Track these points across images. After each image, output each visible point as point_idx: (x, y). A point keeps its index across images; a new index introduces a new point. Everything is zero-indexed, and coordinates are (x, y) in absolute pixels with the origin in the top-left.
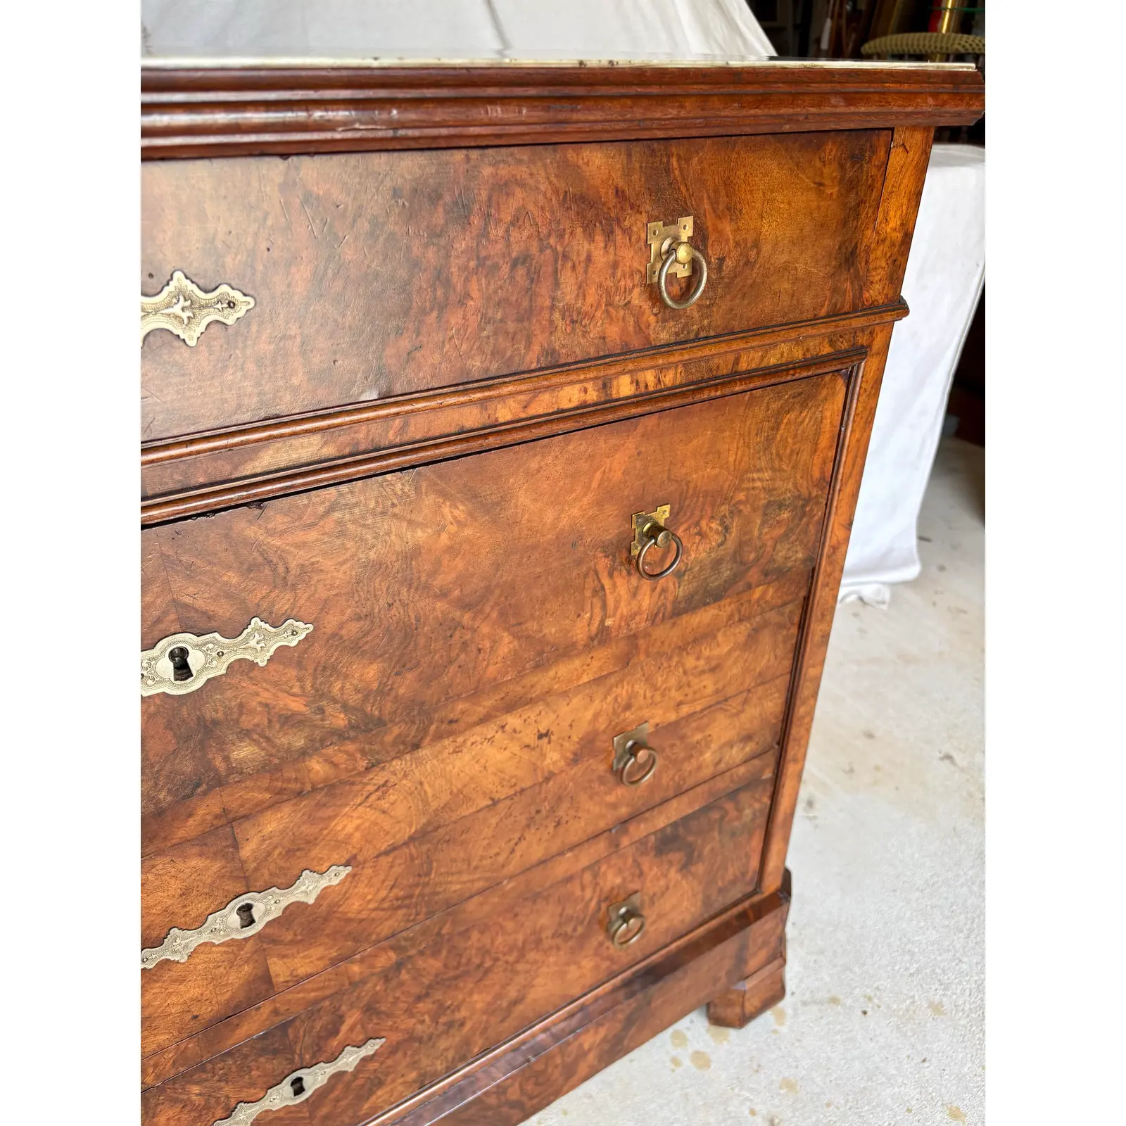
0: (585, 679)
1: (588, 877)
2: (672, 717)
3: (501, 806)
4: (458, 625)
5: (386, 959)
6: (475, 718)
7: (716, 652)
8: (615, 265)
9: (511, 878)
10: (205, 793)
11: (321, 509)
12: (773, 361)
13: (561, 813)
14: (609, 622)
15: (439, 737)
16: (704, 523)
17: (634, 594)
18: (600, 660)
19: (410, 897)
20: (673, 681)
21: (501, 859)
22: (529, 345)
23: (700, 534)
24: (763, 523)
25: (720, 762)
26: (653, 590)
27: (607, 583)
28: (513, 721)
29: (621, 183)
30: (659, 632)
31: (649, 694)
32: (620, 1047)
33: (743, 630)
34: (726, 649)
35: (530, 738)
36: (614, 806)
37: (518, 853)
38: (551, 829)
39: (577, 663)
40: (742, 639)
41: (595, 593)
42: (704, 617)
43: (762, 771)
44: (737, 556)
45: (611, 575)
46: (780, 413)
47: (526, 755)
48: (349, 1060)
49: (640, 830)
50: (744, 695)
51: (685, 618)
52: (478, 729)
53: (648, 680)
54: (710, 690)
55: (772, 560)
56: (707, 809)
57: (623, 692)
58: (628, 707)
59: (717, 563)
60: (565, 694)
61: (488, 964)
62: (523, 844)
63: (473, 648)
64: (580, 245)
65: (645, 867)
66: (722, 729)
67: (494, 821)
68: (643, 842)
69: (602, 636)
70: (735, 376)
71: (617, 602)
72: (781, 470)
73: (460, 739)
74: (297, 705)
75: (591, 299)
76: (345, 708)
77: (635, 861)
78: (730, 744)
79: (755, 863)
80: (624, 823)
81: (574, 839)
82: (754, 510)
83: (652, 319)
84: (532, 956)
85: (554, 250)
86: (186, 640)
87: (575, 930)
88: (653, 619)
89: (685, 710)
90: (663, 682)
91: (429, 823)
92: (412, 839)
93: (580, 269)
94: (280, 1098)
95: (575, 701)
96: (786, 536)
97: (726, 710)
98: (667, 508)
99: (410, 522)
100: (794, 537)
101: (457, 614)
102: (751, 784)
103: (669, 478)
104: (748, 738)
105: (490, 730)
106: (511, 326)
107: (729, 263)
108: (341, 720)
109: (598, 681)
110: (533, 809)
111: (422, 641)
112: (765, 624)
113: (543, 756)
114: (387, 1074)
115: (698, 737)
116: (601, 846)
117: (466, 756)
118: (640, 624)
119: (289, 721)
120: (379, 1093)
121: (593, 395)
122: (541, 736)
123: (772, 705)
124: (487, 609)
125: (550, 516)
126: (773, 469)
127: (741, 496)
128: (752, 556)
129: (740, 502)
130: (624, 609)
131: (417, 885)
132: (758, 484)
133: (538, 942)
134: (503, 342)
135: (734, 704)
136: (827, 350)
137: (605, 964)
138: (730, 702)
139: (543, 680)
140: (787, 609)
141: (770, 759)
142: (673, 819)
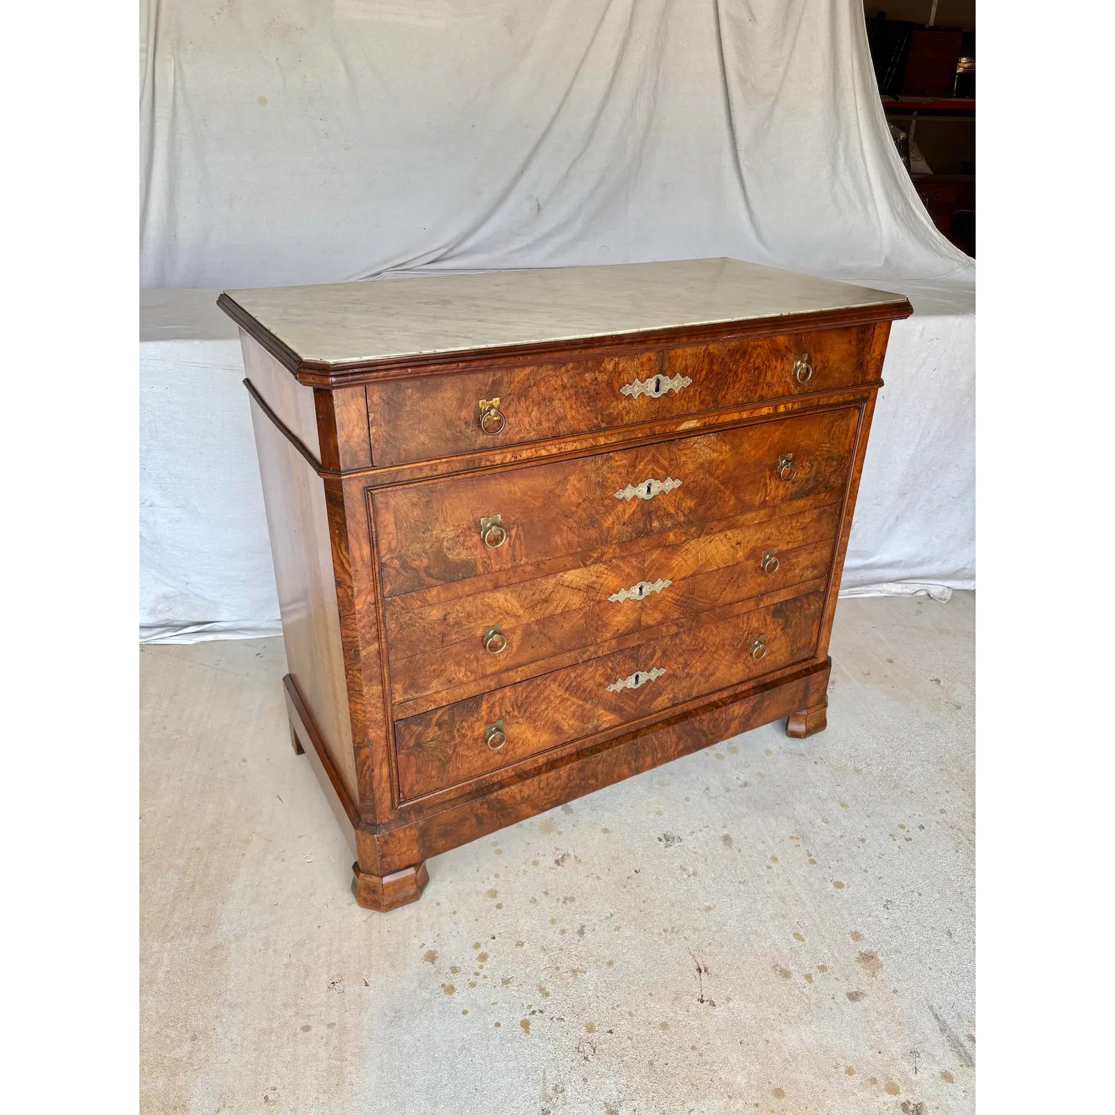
0: (756, 522)
1: (745, 617)
2: (785, 548)
3: (720, 571)
4: (720, 490)
5: (673, 629)
6: (718, 529)
7: (805, 521)
8: (783, 369)
9: (719, 607)
10: (643, 537)
11: (692, 443)
12: (832, 402)
13: (740, 581)
14: (767, 498)
15: (707, 534)
16: (804, 463)
17: (777, 487)
18: (761, 515)
19: (685, 602)
20: (787, 531)
21: (717, 595)
22: (755, 394)
23: (802, 466)
24: (826, 465)
25: (802, 576)
26: (784, 487)
27: (768, 481)
28: (729, 534)
29: (787, 345)
30: (784, 506)
31: (777, 535)
32: (748, 723)
33: (816, 512)
34: (808, 520)
35: (734, 544)
36: (760, 585)
37: (722, 596)
38: (735, 588)
39: (754, 514)
40: (815, 516)
41: (764, 485)
42: (800, 503)
43: (820, 586)
44: (815, 478)
45: (770, 479)
46: (833, 422)
47: (731, 550)
48: (654, 675)
49: (767, 601)
50: (814, 545)
51: (794, 502)
52: (718, 534)
53: (778, 528)
54: (800, 539)
55: (829, 482)
56: (795, 599)
57: (768, 531)
58: (769, 539)
59: (808, 480)
60: (748, 527)
61: (705, 649)
62: (724, 593)
63: (722, 499)
64: (774, 363)
65: (768, 622)
66: (804, 559)
67: (718, 577)
68: (767, 607)
69: (764, 504)
70: (819, 406)
71: (771, 490)
72: (833, 444)
73: (712, 537)
74: (672, 511)
75: (775, 380)
76: (684, 515)
77: (764, 616)
78: (807, 568)
79: (814, 639)
80: (761, 596)
81: (742, 596)
82: (823, 459)
83: (792, 386)
84: (721, 652)
85: (766, 365)
86: (652, 481)
87: (738, 645)
88: (783, 500)
89: (790, 546)
90: (783, 530)
91: (697, 570)
92: (691, 576)
93: (773, 371)
94: (630, 683)
95: (751, 530)
96: (834, 472)
97: (806, 550)
98: (792, 454)
99: (714, 450)
100: (837, 473)
101: (720, 486)
102: (816, 592)
103: (793, 443)
104: (814, 567)
105: (721, 536)
106: (752, 388)
107: (818, 368)
108: (682, 519)
109: (760, 524)
110: (731, 576)
111: (709, 493)
112: (825, 511)
113: (737, 553)
114: (664, 690)
115: (795, 560)
116: (752, 603)
117: (712, 545)
118: (778, 501)
119: (669, 515)
120: (660, 699)
121: (771, 411)
122: (737, 544)
123: (826, 553)
124: (729, 485)
125: (753, 453)
126: (830, 443)
127: (818, 453)
128: (821, 479)
129: (817, 455)
130: (773, 494)
131: (689, 598)
132: (825, 449)
133: (723, 645)
134: (749, 393)
135: (810, 548)
136: (852, 398)
137: (747, 671)
138: (808, 546)
139: (742, 518)
140: (834, 506)
141: (823, 580)
142: (781, 600)
